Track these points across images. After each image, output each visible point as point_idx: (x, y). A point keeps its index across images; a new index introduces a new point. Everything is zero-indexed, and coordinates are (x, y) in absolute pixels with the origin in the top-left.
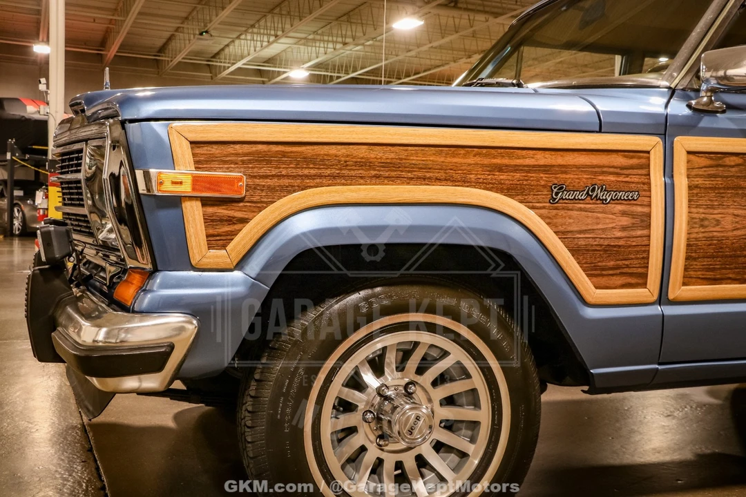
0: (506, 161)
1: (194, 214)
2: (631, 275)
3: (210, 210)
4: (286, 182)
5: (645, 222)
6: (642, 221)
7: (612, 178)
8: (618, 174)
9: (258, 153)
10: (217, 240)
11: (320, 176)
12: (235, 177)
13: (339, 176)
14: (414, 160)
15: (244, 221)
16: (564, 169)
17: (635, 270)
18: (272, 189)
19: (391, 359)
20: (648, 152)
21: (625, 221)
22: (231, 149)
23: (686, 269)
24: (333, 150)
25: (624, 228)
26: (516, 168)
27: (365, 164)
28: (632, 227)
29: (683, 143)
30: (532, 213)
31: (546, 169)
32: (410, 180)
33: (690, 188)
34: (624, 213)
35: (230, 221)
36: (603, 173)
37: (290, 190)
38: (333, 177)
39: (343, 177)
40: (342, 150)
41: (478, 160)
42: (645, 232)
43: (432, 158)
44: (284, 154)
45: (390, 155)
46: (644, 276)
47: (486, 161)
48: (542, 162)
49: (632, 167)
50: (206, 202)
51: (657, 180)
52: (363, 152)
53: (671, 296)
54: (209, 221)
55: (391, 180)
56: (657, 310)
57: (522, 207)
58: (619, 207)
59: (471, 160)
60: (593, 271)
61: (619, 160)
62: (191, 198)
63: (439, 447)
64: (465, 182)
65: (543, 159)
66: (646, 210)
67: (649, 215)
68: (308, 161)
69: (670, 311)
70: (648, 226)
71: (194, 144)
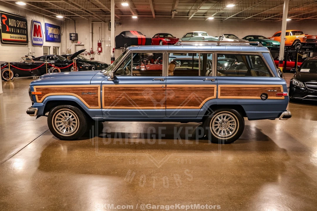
0: (75, 89)
1: (36, 96)
2: (96, 105)
5: (97, 97)
7: (92, 91)
10: (39, 99)
11: (51, 92)
12: (40, 93)
13: (53, 92)
14: (62, 89)
16: (84, 90)
18: (45, 93)
20: (98, 87)
21: (94, 97)
22: (40, 89)
23: (105, 104)
25: (94, 98)
26: (77, 90)
27: (56, 90)
29: (104, 86)
30: (79, 96)
31: (81, 90)
32: (62, 92)
33: (105, 92)
35: (41, 97)
36: (90, 90)
37: (47, 93)
40: (53, 89)
43: (65, 89)
44: (47, 89)
45: (59, 89)
46: (98, 105)
47: (72, 89)
49: (95, 89)
50: (38, 95)
51: (99, 91)
52: (56, 89)
53: (103, 108)
54: (38, 97)
55: (59, 92)
56: (101, 110)
57: (77, 95)
58: (93, 95)
59: (70, 89)
60: (89, 104)
61: (93, 89)
64: (69, 92)
67: (98, 96)
68: (49, 90)
69: (103, 110)
70: (98, 98)
71: (36, 88)
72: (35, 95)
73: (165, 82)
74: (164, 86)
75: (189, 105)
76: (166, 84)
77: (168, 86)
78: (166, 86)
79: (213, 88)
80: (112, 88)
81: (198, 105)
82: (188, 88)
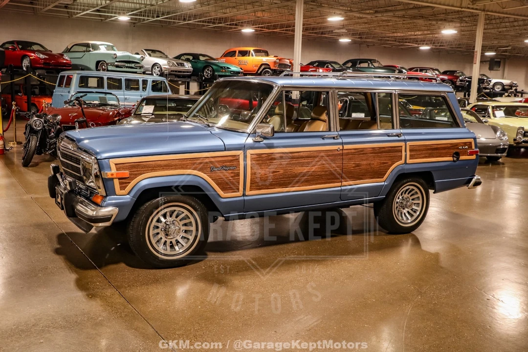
0: (198, 162)
1: (116, 182)
2: (234, 189)
3: (121, 181)
4: (140, 172)
5: (238, 175)
7: (228, 163)
8: (230, 162)
9: (132, 165)
10: (122, 188)
11: (148, 170)
12: (126, 173)
13: (153, 170)
14: (173, 163)
15: (129, 183)
16: (215, 162)
18: (136, 174)
19: (168, 214)
20: (239, 155)
21: (232, 175)
22: (125, 165)
23: (251, 186)
24: (151, 163)
25: (232, 177)
26: (201, 163)
27: (160, 166)
28: (234, 176)
29: (249, 152)
30: (205, 175)
32: (172, 169)
33: (251, 164)
34: (232, 173)
35: (126, 183)
36: (226, 162)
37: (141, 174)
38: (151, 170)
39: (154, 170)
40: (153, 163)
41: (190, 162)
43: (177, 162)
44: (139, 165)
45: (165, 163)
46: (238, 189)
47: (192, 162)
49: (234, 160)
50: (119, 179)
51: (242, 163)
52: (159, 162)
53: (246, 194)
54: (120, 183)
55: (167, 169)
56: (242, 198)
57: (202, 173)
58: (231, 171)
59: (188, 162)
60: (223, 189)
61: (230, 158)
62: (116, 178)
63: (183, 238)
64: (187, 169)
66: (238, 171)
67: (239, 173)
68: (145, 166)
69: (246, 198)
70: (239, 176)
71: (116, 164)
72: (112, 179)
73: (340, 141)
74: (341, 147)
75: (371, 177)
76: (342, 144)
77: (346, 147)
78: (343, 147)
79: (400, 148)
80: (263, 156)
81: (382, 177)
82: (371, 149)
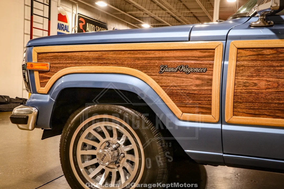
0: (141, 56)
1: (37, 75)
2: (202, 108)
3: (41, 74)
4: (61, 65)
5: (209, 82)
6: (208, 82)
7: (193, 62)
8: (196, 61)
9: (55, 56)
10: (43, 85)
11: (72, 63)
12: (45, 65)
13: (78, 63)
14: (104, 56)
15: (49, 78)
16: (168, 58)
17: (204, 106)
18: (57, 68)
20: (214, 49)
21: (198, 82)
23: (234, 107)
24: (77, 54)
25: (197, 86)
26: (146, 59)
27: (87, 59)
28: (202, 85)
29: (235, 44)
30: (149, 77)
31: (160, 58)
32: (101, 64)
33: (237, 66)
34: (197, 79)
35: (46, 78)
36: (188, 59)
37: (62, 68)
38: (76, 63)
39: (79, 63)
40: (80, 54)
41: (129, 55)
42: (209, 88)
43: (111, 55)
44: (62, 56)
45: (96, 55)
46: (210, 109)
47: (133, 56)
48: (158, 56)
49: (205, 57)
50: (40, 72)
51: (217, 62)
53: (226, 120)
54: (41, 78)
56: (218, 126)
57: (145, 75)
58: (195, 76)
59: (126, 56)
60: (181, 105)
61: (198, 54)
62: (36, 71)
64: (122, 65)
65: (158, 54)
66: (210, 77)
67: (211, 80)
68: (70, 58)
69: (225, 127)
70: (211, 85)
71: (38, 53)
72: (32, 72)
